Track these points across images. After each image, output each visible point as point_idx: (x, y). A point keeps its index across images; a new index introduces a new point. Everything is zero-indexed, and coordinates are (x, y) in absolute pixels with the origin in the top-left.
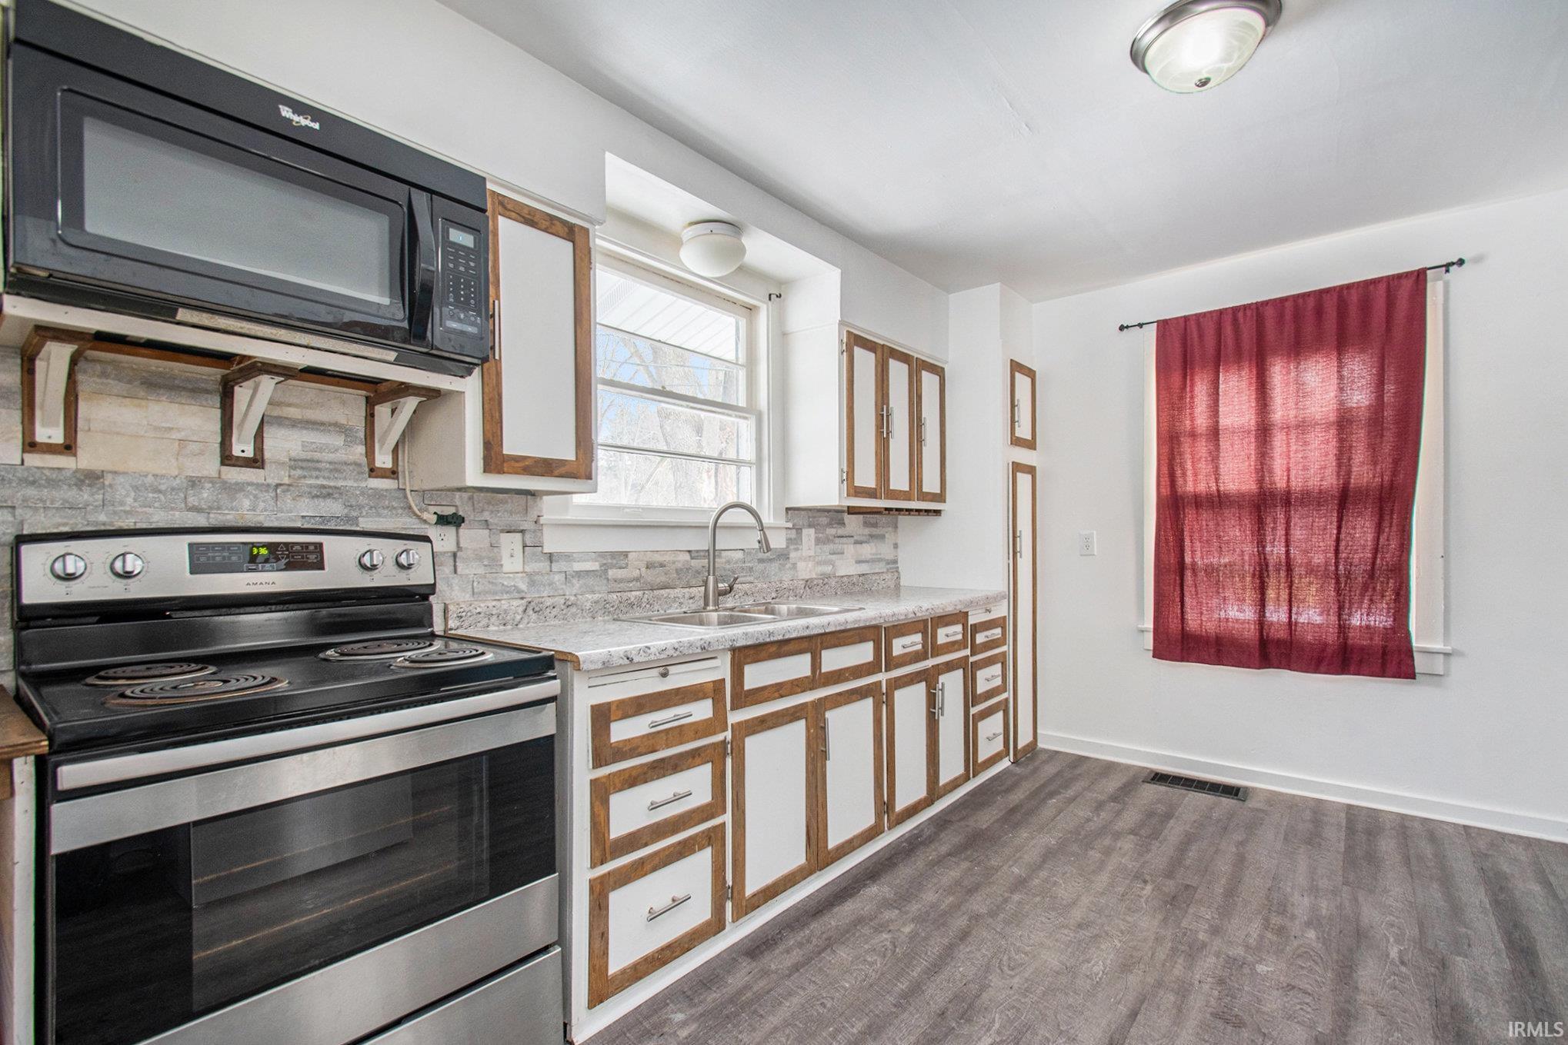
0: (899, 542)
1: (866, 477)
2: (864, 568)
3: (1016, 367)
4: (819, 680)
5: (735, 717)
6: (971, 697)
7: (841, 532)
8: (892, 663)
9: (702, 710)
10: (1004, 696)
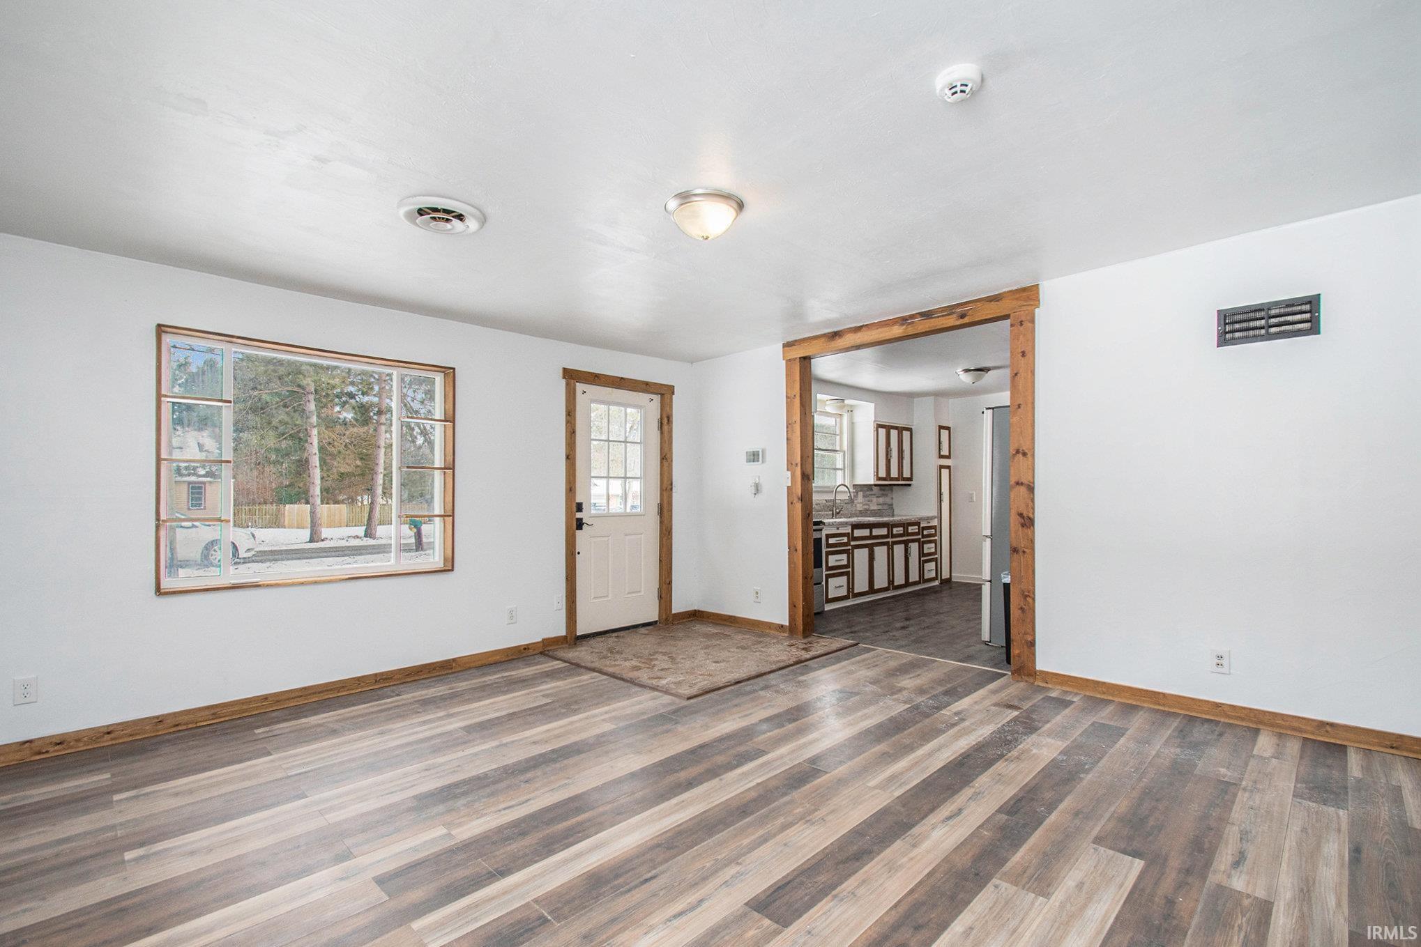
0: (894, 497)
1: (882, 474)
2: (880, 507)
3: (941, 427)
4: (871, 537)
5: (852, 543)
6: (921, 554)
7: (871, 493)
8: (894, 536)
9: (845, 540)
10: (936, 556)
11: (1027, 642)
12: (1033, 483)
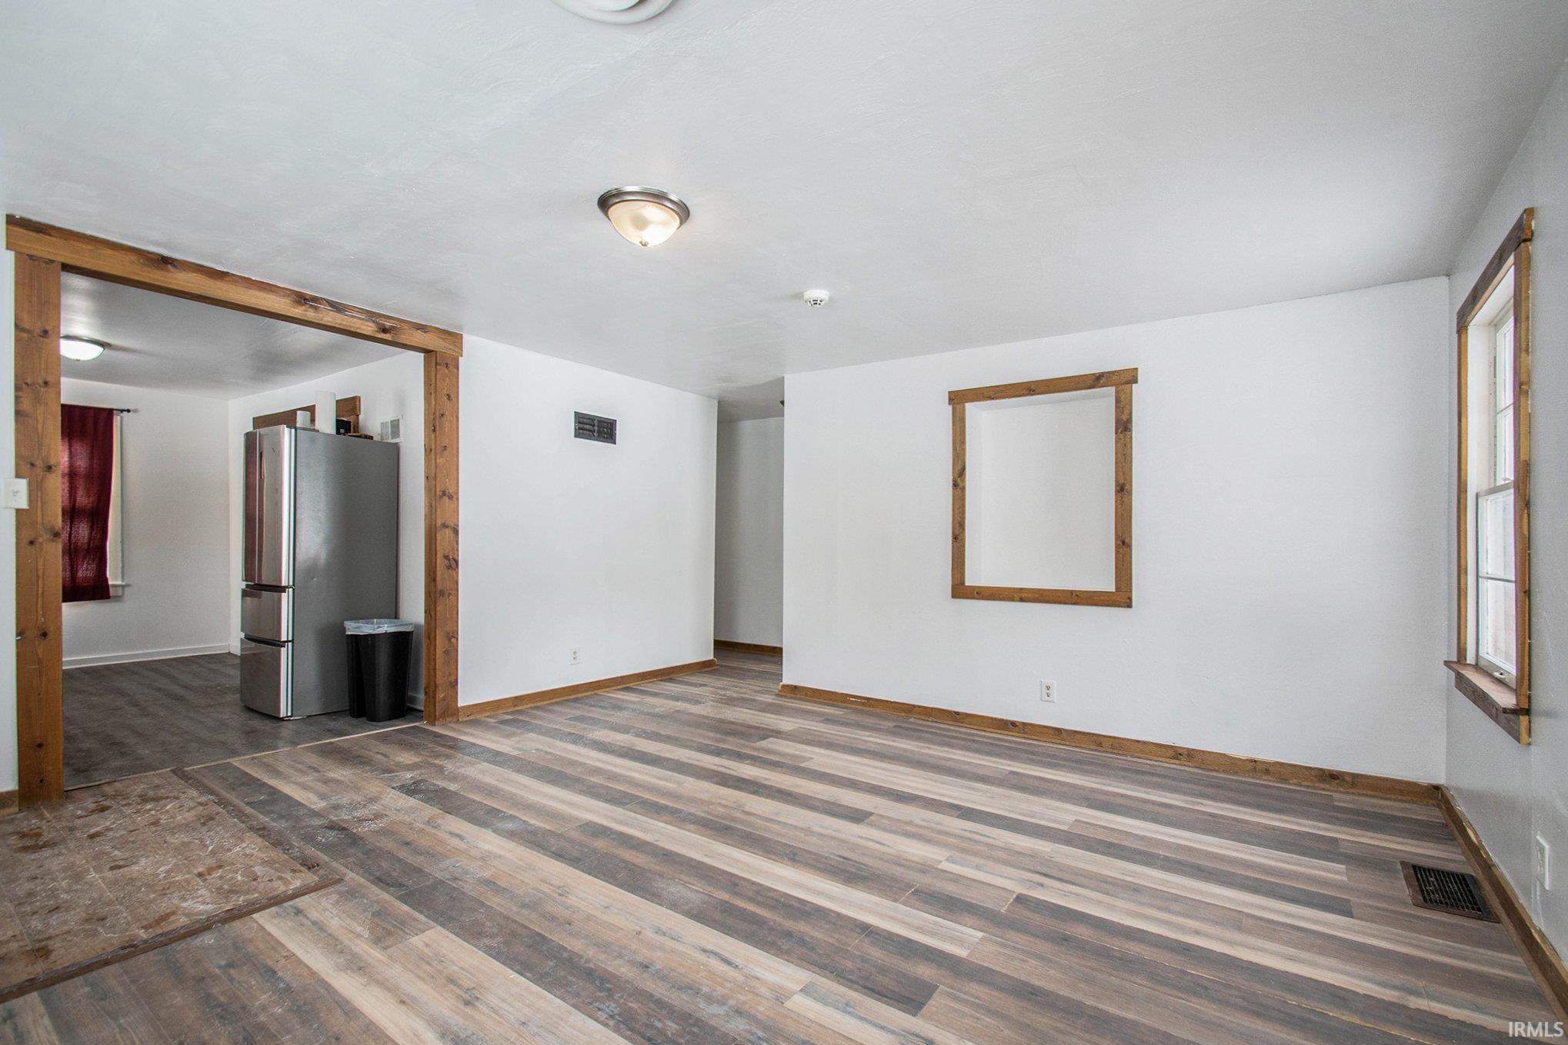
11: (451, 683)
12: (458, 526)
